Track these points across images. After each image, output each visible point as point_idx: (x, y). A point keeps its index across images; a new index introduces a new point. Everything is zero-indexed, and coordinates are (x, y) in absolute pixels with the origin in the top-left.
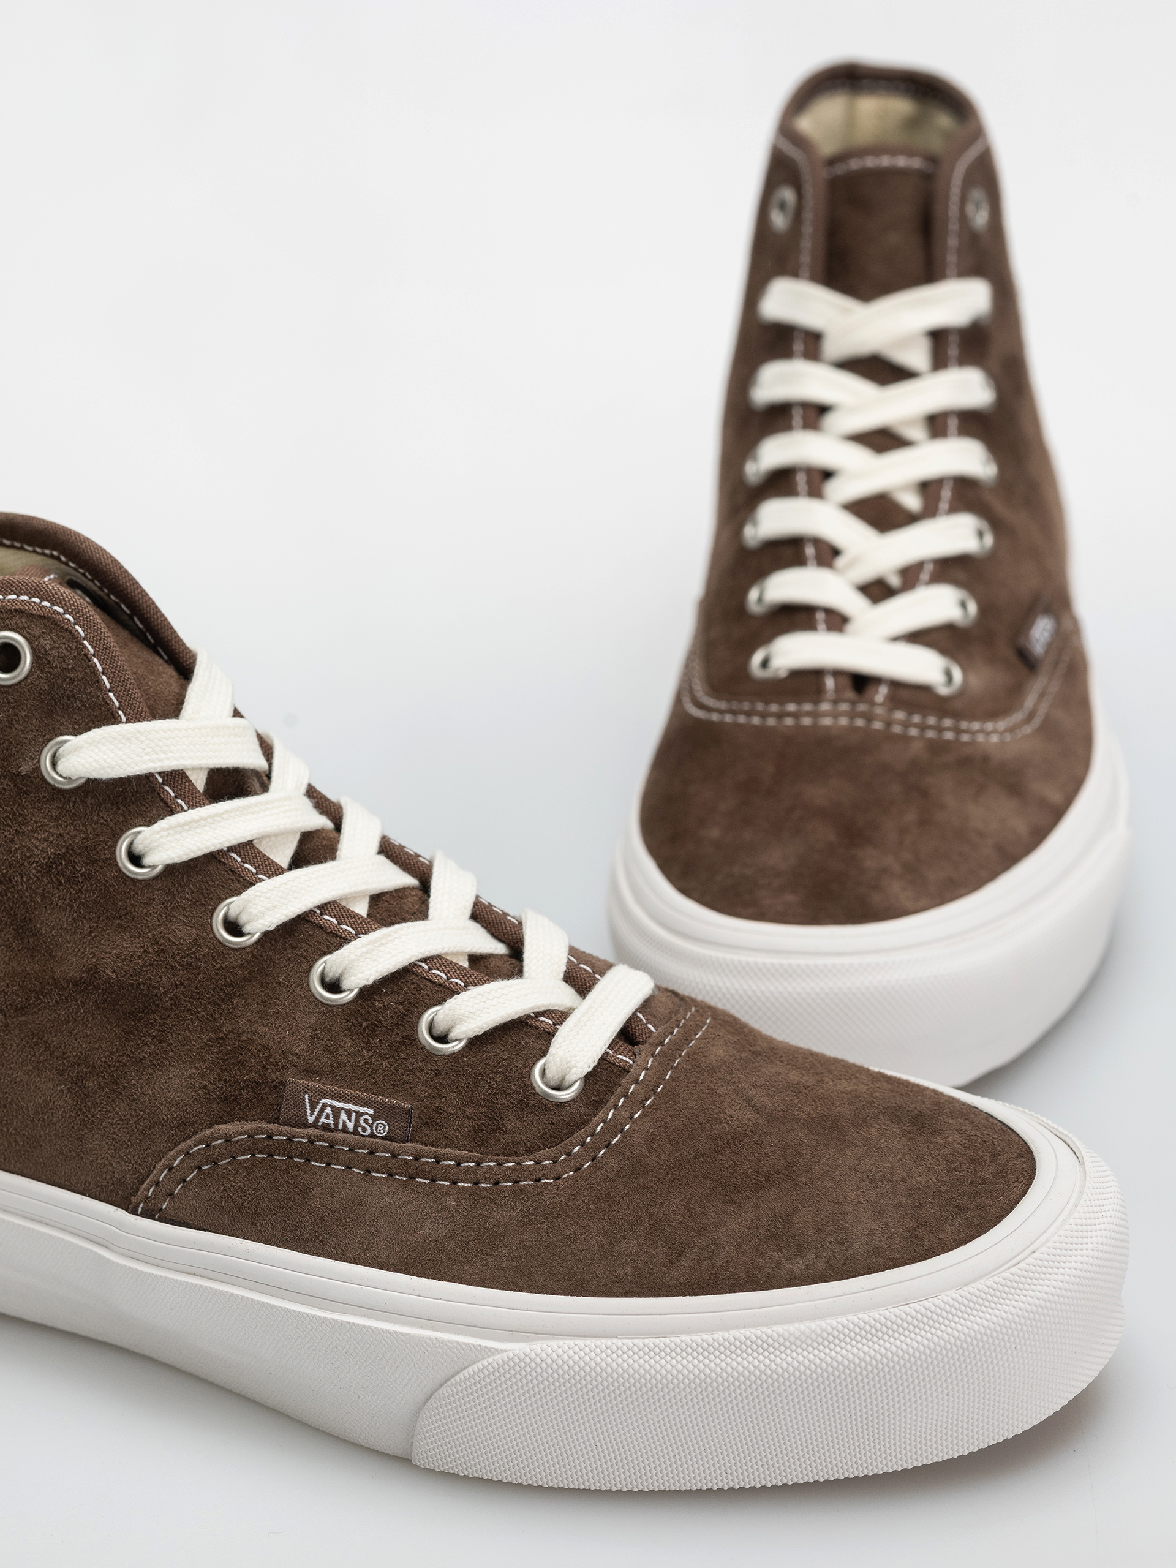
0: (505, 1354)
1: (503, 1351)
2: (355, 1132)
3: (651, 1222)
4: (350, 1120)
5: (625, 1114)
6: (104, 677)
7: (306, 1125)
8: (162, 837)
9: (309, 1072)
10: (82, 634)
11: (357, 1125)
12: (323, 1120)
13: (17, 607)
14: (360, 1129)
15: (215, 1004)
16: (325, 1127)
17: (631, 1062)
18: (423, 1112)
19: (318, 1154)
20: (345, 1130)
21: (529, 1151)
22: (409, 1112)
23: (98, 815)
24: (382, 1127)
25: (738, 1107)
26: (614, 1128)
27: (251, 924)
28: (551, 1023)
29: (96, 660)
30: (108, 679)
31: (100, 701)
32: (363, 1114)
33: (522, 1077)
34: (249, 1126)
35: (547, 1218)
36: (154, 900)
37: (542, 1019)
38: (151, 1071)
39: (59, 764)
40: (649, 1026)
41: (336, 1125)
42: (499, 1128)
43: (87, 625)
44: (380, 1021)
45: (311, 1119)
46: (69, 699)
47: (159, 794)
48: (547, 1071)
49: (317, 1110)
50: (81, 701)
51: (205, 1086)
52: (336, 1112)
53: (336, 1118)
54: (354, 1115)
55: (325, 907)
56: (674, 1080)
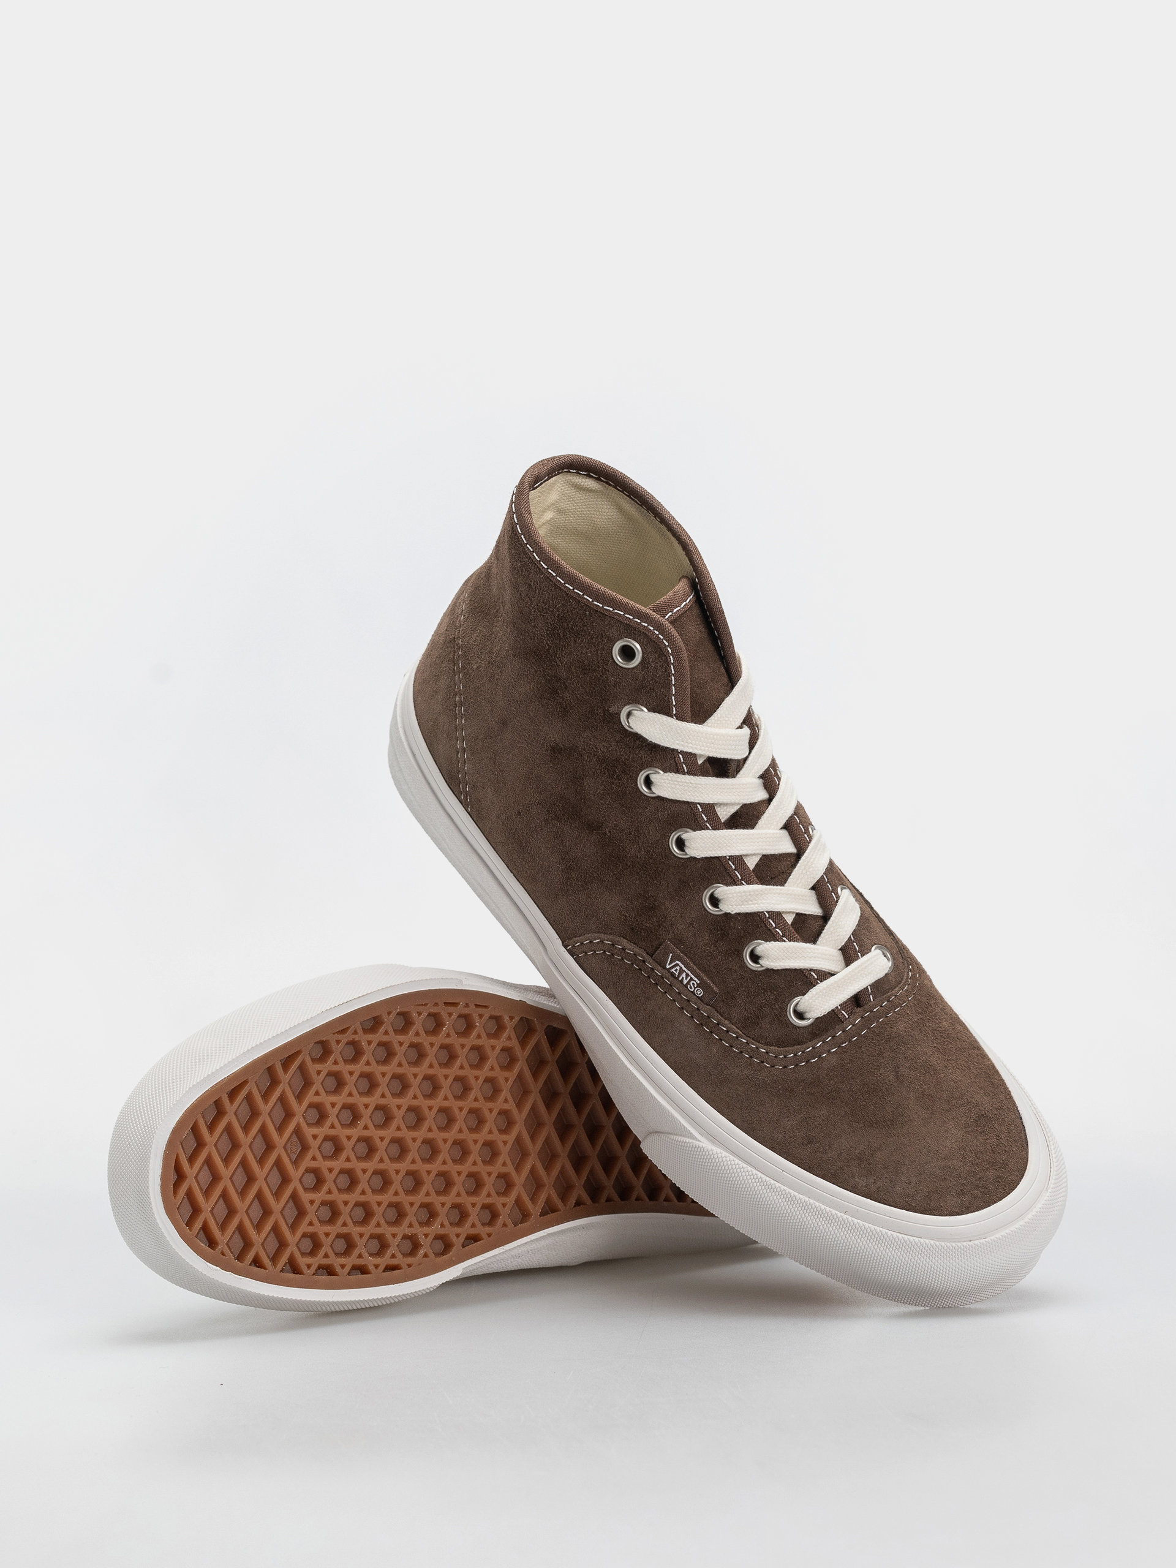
0: (698, 1143)
1: (699, 1141)
2: (686, 986)
3: (806, 1116)
4: (686, 979)
5: (826, 1047)
6: (673, 688)
7: (665, 968)
8: (665, 782)
9: (678, 942)
10: (672, 661)
11: (688, 983)
12: (673, 970)
13: (645, 632)
14: (689, 986)
15: (651, 878)
16: (673, 974)
17: (847, 1017)
18: (725, 993)
19: (663, 984)
20: (682, 981)
21: (767, 1044)
22: (716, 993)
23: (639, 751)
24: (700, 992)
25: (888, 1070)
26: (816, 1053)
27: (689, 849)
28: (816, 977)
29: (673, 678)
30: (675, 689)
31: (666, 699)
32: (694, 980)
33: (784, 1002)
34: (637, 950)
35: (756, 1085)
36: (647, 808)
37: (813, 973)
38: (605, 890)
39: (631, 717)
40: (871, 996)
41: (679, 976)
42: (758, 1024)
43: (678, 658)
44: (728, 934)
45: (668, 967)
46: (650, 689)
47: (675, 757)
48: (798, 1006)
49: (673, 964)
50: (656, 693)
51: (626, 916)
52: (681, 971)
53: (680, 974)
54: (689, 978)
55: (733, 858)
56: (864, 1037)
